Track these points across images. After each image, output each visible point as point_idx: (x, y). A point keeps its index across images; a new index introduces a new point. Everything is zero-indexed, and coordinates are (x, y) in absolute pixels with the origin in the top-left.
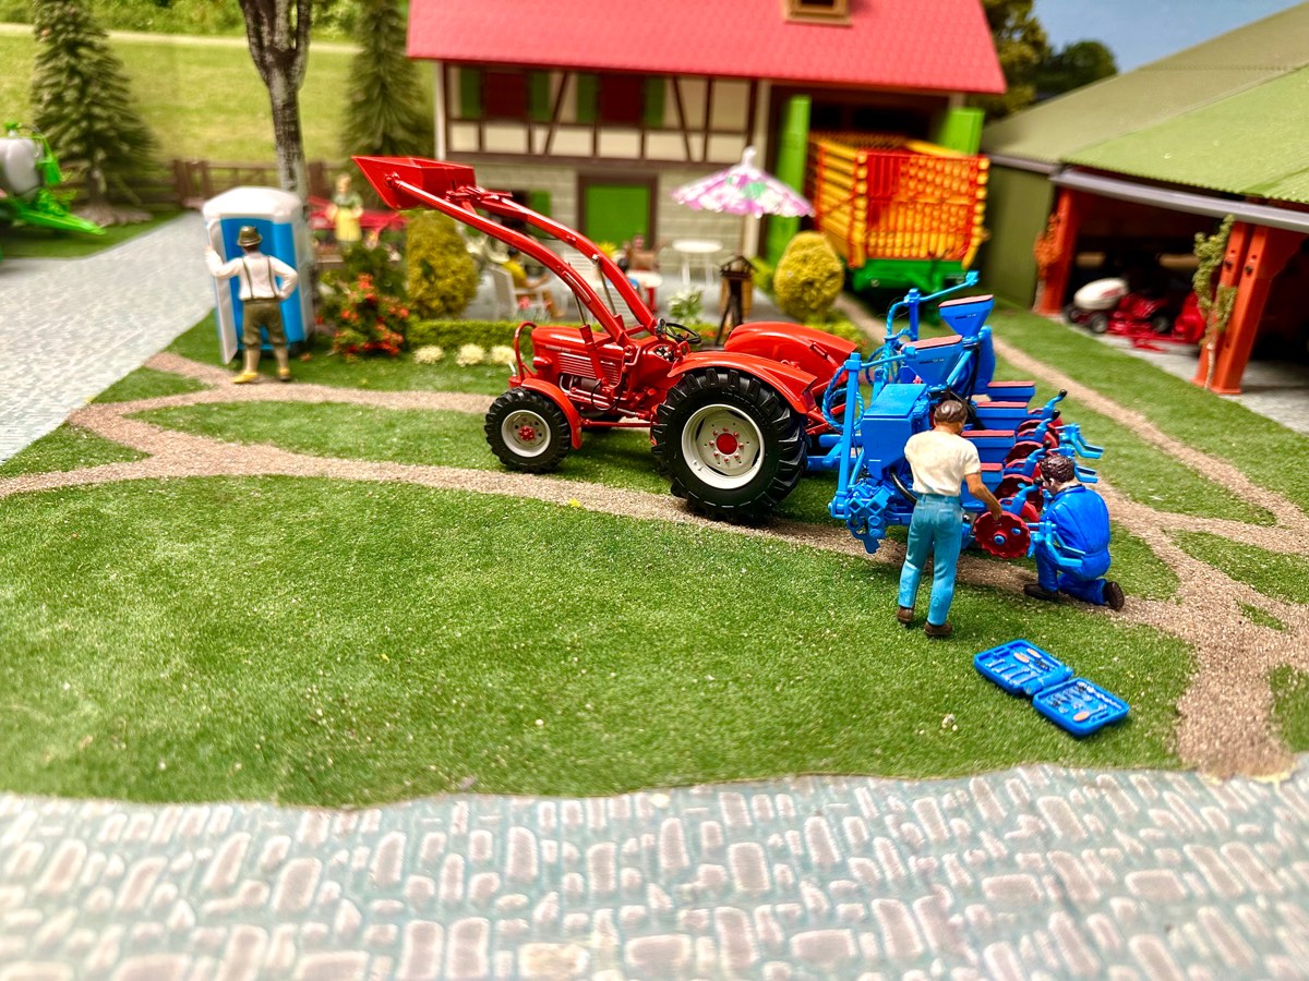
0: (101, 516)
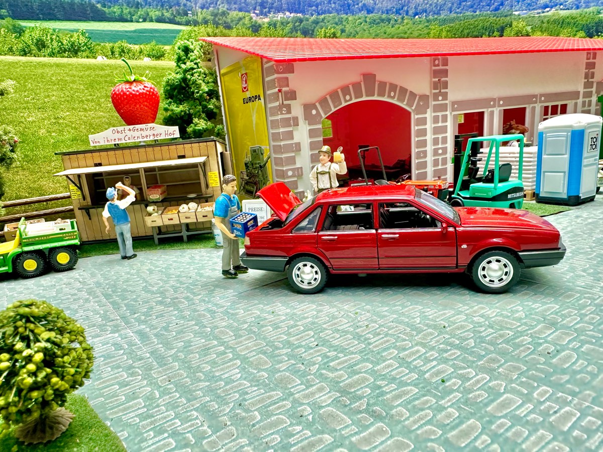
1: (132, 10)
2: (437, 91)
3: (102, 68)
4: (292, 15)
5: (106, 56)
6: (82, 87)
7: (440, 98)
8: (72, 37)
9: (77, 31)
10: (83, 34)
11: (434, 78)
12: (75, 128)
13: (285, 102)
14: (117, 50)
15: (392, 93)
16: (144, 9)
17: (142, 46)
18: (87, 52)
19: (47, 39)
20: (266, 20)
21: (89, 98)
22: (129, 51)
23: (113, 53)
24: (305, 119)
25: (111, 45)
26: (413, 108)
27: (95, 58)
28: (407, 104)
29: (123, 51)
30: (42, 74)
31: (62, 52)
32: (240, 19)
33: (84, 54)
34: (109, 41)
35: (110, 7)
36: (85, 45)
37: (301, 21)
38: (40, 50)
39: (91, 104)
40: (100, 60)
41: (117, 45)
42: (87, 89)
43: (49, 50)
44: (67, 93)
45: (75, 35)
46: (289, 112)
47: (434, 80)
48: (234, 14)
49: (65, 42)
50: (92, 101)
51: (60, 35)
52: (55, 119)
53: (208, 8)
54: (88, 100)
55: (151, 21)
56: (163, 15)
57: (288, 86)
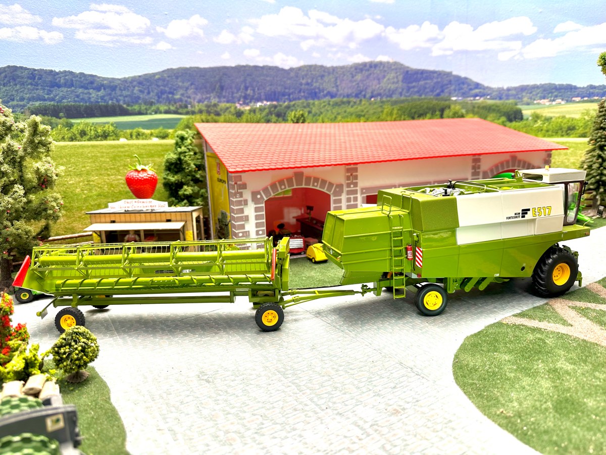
0: (545, 343)
1: (148, 107)
2: (349, 182)
3: (123, 146)
4: (268, 103)
5: (127, 139)
6: (108, 160)
7: (352, 186)
8: (104, 127)
9: (108, 123)
10: (112, 125)
11: (348, 173)
12: (100, 188)
13: (239, 191)
14: (134, 134)
15: (316, 184)
16: (157, 106)
17: (153, 131)
18: (114, 137)
19: (87, 129)
20: (248, 108)
21: (112, 167)
22: (143, 134)
23: (131, 136)
24: (253, 201)
25: (131, 131)
26: (332, 192)
27: (118, 140)
28: (327, 190)
29: (139, 135)
30: (82, 152)
31: (97, 137)
32: (227, 108)
33: (112, 138)
34: (130, 129)
35: (132, 106)
36: (113, 132)
37: (275, 107)
38: (82, 137)
39: (112, 171)
40: (123, 141)
41: (135, 130)
42: (111, 161)
43: (88, 137)
44: (97, 164)
45: (107, 126)
46: (241, 196)
47: (347, 174)
48: (223, 105)
49: (99, 131)
50: (114, 169)
51: (97, 127)
52: (87, 181)
53: (203, 102)
54: (111, 169)
55: (161, 113)
56: (169, 108)
57: (241, 180)
